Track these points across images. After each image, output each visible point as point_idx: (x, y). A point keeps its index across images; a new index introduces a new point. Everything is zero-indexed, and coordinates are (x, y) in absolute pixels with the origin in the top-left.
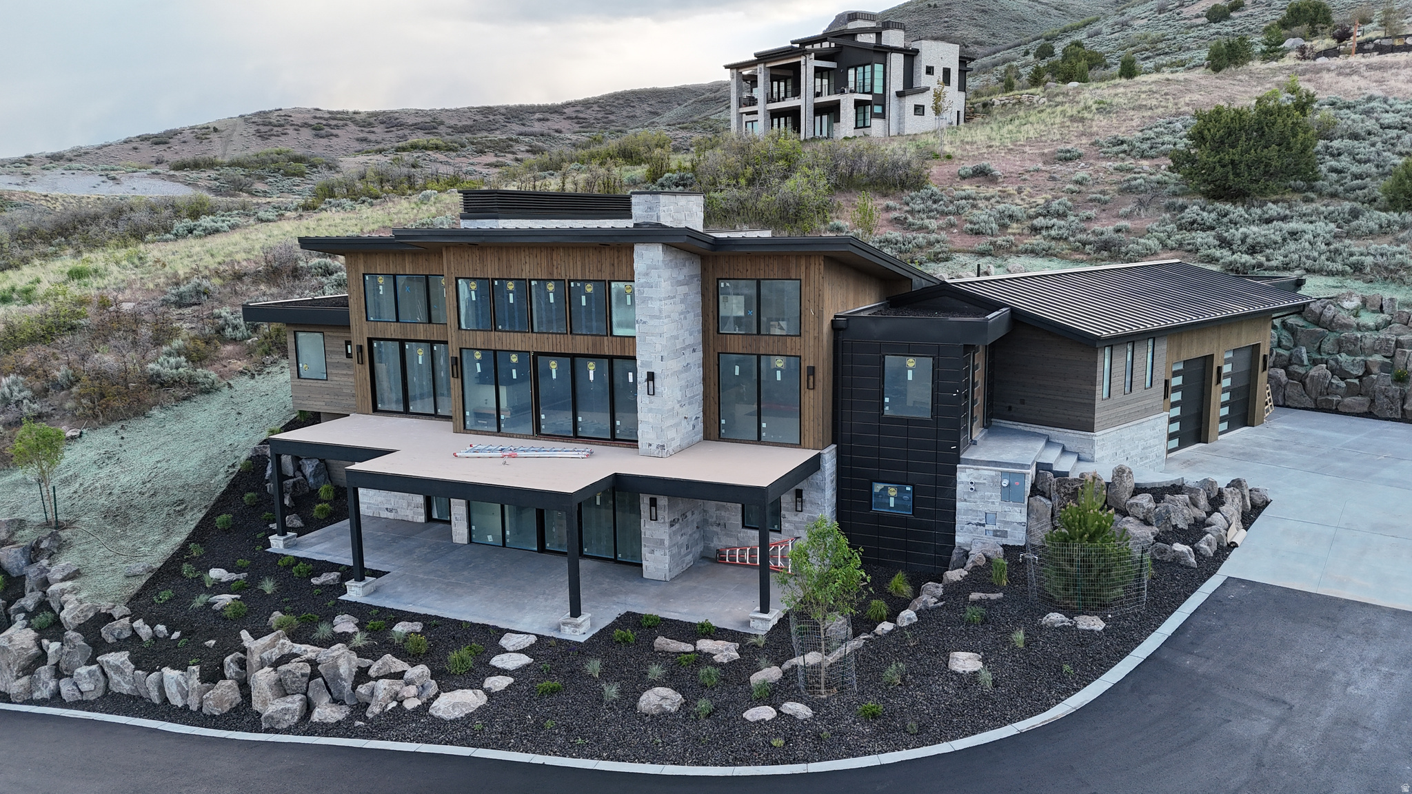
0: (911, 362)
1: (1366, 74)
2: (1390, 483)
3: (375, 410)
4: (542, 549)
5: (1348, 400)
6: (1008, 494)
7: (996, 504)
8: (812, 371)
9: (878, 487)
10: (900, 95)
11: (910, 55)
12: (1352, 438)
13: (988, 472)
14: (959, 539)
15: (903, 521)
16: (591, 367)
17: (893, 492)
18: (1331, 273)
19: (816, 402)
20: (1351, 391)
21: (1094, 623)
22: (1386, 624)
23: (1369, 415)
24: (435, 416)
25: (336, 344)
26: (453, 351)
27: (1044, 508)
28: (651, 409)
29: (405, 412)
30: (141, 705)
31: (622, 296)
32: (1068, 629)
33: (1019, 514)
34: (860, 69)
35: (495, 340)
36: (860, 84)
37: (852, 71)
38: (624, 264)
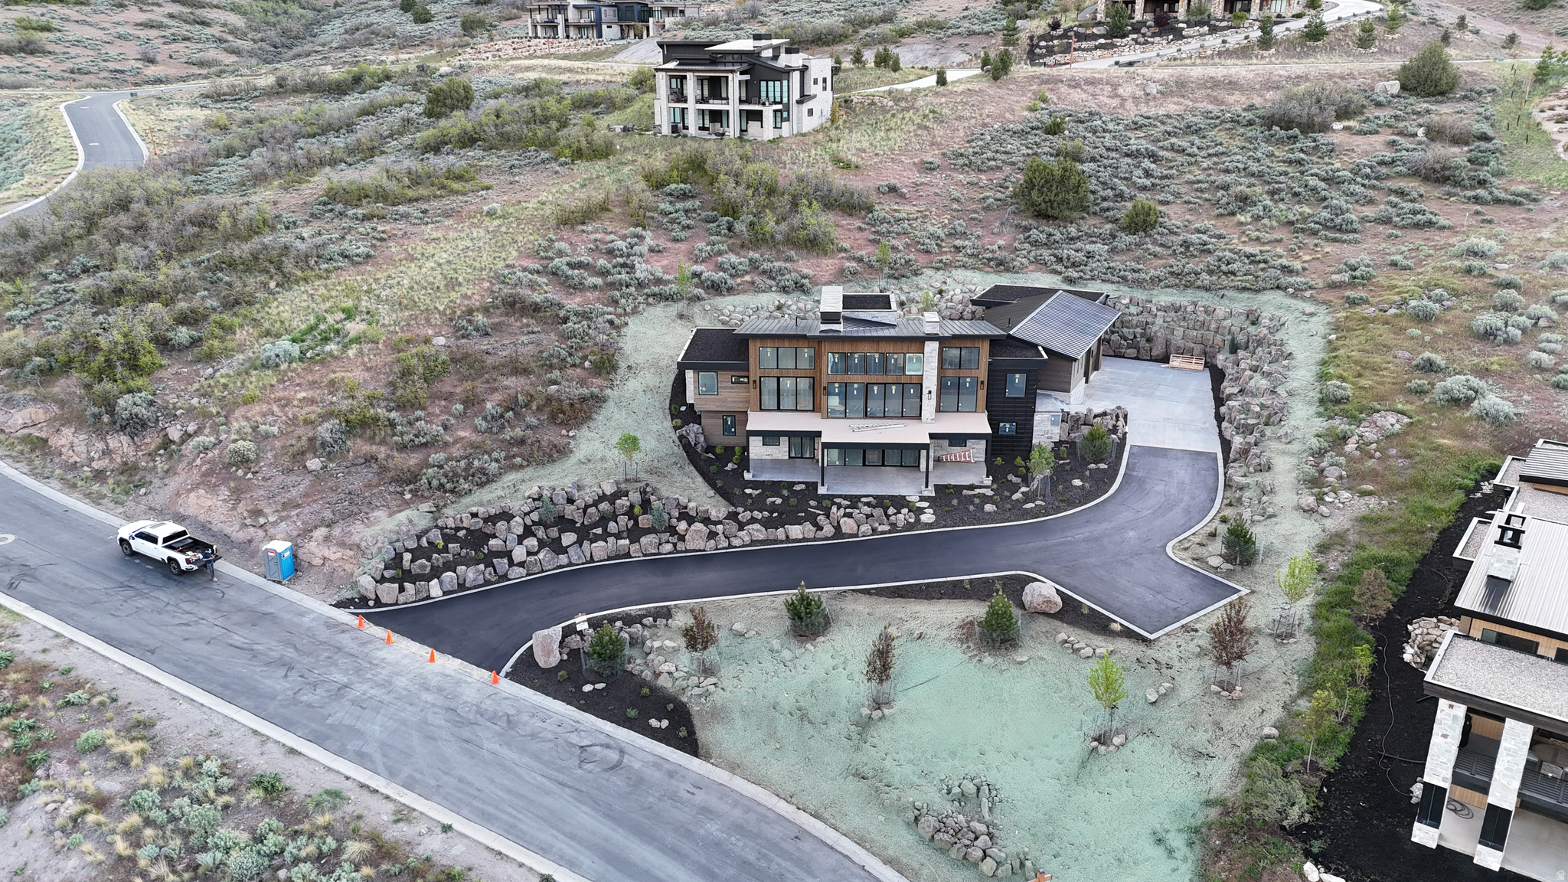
0: (1017, 376)
1: (1085, 88)
2: (1161, 398)
3: (761, 410)
4: (864, 465)
5: (1128, 351)
6: (1053, 423)
7: (1049, 427)
8: (982, 382)
9: (1002, 425)
10: (799, 102)
11: (803, 70)
12: (1137, 374)
13: (1046, 415)
14: (1035, 441)
15: (1012, 436)
16: (894, 387)
17: (1008, 426)
18: (1113, 283)
19: (982, 394)
20: (1129, 347)
21: (1102, 466)
22: (1180, 455)
23: (1137, 358)
24: (796, 410)
25: (726, 378)
26: (824, 384)
27: (1066, 426)
28: (929, 405)
29: (779, 409)
30: (776, 541)
31: (911, 359)
32: (1098, 469)
33: (1057, 430)
34: (771, 84)
35: (847, 379)
36: (771, 94)
37: (763, 84)
38: (914, 347)
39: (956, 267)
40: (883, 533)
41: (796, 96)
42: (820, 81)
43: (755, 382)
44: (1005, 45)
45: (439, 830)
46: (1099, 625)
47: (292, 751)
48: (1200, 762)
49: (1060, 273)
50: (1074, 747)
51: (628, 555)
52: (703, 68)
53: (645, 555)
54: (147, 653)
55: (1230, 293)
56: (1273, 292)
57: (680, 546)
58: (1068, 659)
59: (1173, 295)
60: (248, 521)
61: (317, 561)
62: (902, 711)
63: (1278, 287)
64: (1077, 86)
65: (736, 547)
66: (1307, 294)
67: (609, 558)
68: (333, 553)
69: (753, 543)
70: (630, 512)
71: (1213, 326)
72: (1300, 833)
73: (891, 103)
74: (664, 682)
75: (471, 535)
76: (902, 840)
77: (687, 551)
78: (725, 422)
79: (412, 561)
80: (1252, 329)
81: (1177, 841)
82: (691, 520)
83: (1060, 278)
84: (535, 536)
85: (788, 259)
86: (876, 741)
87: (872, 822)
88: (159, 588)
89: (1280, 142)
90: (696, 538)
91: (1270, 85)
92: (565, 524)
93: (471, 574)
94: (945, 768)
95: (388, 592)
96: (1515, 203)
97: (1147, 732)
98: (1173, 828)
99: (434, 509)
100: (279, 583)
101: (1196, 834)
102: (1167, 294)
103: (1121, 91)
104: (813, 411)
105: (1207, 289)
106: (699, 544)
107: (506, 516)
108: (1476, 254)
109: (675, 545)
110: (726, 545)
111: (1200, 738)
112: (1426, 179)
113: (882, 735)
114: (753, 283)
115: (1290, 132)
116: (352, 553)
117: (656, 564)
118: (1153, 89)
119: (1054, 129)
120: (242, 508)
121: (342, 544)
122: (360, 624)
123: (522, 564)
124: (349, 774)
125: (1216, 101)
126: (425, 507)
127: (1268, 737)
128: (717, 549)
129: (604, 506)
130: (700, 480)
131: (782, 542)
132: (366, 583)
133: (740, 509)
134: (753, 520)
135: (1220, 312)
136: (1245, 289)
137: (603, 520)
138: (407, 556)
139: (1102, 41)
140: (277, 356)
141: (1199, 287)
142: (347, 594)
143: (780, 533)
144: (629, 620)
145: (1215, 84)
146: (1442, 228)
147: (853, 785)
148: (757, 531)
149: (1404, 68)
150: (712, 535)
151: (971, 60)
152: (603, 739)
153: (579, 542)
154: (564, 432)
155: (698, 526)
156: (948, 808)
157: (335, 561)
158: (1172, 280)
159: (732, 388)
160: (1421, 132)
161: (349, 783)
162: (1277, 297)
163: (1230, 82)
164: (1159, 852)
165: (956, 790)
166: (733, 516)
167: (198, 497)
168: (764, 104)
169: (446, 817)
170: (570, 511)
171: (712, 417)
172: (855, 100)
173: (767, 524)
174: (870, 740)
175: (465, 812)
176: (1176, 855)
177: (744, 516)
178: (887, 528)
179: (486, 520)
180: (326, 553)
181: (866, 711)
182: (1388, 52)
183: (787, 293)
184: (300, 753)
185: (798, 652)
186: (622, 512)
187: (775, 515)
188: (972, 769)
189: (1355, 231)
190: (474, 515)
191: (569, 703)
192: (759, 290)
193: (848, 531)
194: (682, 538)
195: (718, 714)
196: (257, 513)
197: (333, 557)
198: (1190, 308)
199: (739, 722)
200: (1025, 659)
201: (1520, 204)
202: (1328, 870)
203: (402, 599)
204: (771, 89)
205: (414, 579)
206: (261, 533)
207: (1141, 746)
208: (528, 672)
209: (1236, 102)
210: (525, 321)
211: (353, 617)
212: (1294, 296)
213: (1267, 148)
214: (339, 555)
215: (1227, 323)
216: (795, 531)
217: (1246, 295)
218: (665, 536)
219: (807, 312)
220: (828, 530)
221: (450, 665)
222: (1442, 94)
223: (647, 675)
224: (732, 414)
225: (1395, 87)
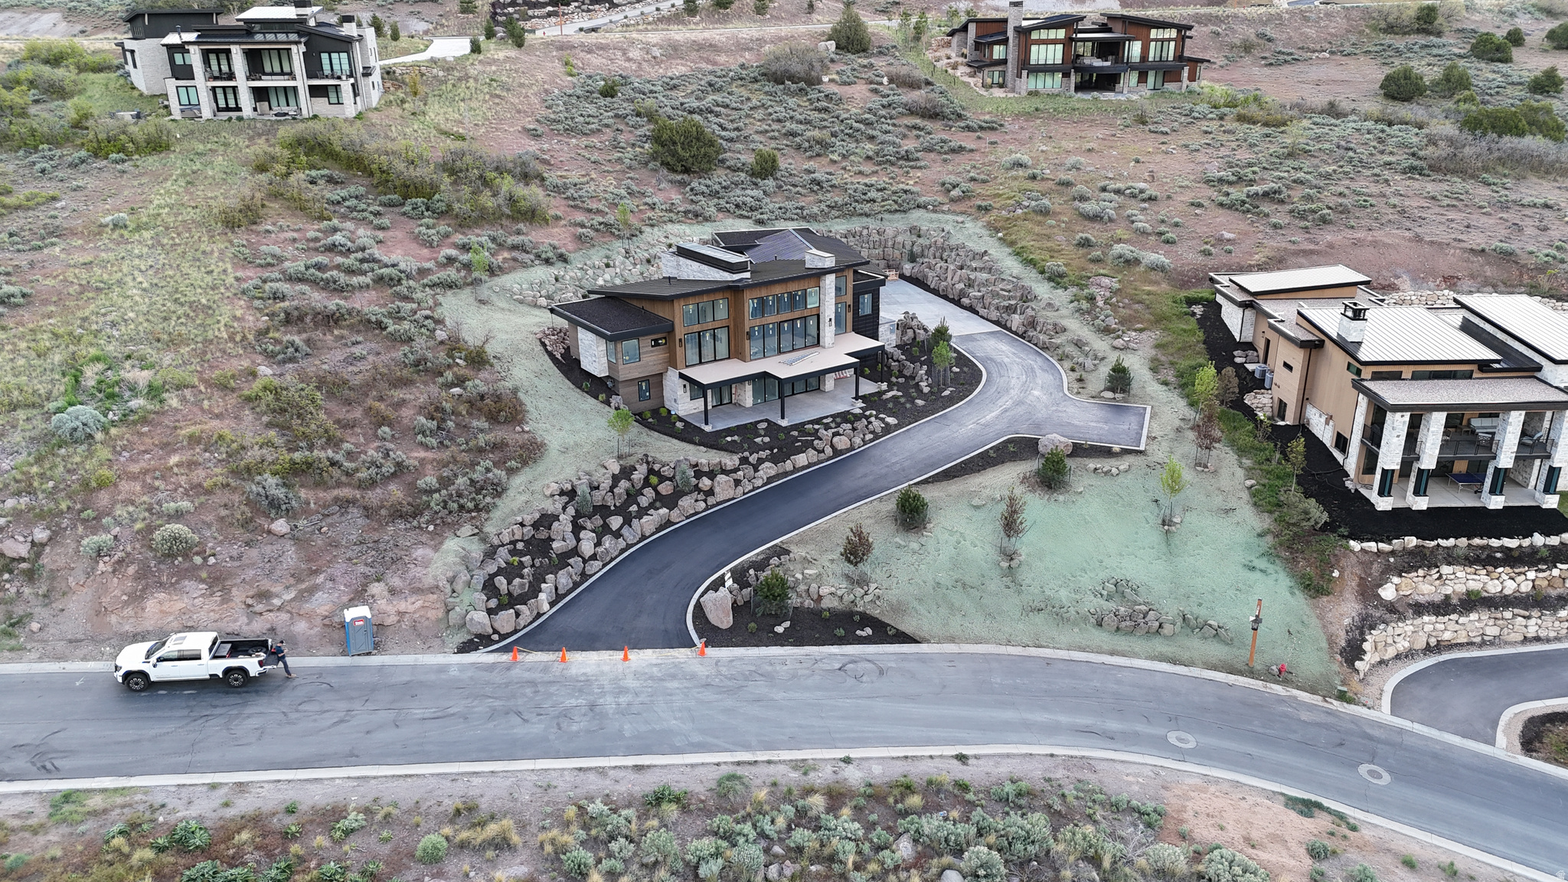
0: (866, 295)
3: (686, 366)
6: (891, 331)
7: (889, 335)
8: (850, 307)
10: (363, 75)
11: (360, 40)
13: (887, 326)
16: (799, 322)
19: (851, 315)
24: (715, 360)
25: (646, 342)
26: (747, 329)
27: (900, 332)
28: (828, 332)
29: (701, 363)
30: (786, 474)
31: (811, 293)
33: (894, 337)
34: (334, 56)
35: (764, 321)
36: (336, 67)
37: (325, 56)
38: (813, 282)
39: (665, 222)
40: (872, 440)
41: (361, 69)
43: (680, 340)
44: (462, 13)
45: (842, 764)
46: (1107, 453)
47: (638, 768)
48: (1231, 514)
49: (748, 217)
50: (1154, 537)
51: (669, 523)
53: (687, 518)
54: (352, 758)
55: (886, 216)
56: (916, 210)
57: (711, 501)
58: (1106, 482)
59: (843, 224)
60: (259, 608)
61: (392, 619)
62: (1028, 555)
63: (918, 206)
64: (590, 52)
65: (759, 488)
66: (945, 208)
67: (658, 530)
68: (410, 605)
69: (770, 480)
70: (646, 483)
71: (890, 243)
72: (1328, 528)
73: (441, 73)
74: (826, 603)
75: (531, 544)
76: (1101, 637)
77: (718, 504)
78: (640, 387)
79: (509, 583)
80: (920, 241)
81: (1262, 563)
82: (712, 475)
83: (750, 221)
84: (585, 529)
85: (519, 233)
86: (1027, 581)
87: (1075, 635)
88: (245, 704)
89: (793, 94)
90: (724, 489)
91: (742, 47)
92: (604, 511)
93: (564, 579)
94: (1086, 581)
95: (505, 620)
96: (994, 129)
97: (1187, 509)
98: (1253, 558)
99: (477, 531)
100: (369, 654)
101: (1270, 555)
102: (838, 224)
103: (631, 55)
104: (729, 358)
105: (867, 215)
106: (730, 493)
107: (546, 520)
108: (1021, 165)
109: (705, 501)
110: (750, 488)
111: (1218, 501)
112: (923, 116)
113: (1025, 576)
114: (515, 260)
115: (800, 85)
116: (435, 596)
117: (698, 524)
118: (657, 52)
119: (609, 92)
120: (238, 595)
121: (418, 591)
122: (515, 658)
123: (594, 557)
124: (716, 760)
125: (708, 61)
126: (467, 530)
127: (1252, 486)
128: (744, 494)
129: (624, 484)
130: (675, 441)
131: (792, 472)
132: (480, 618)
133: (746, 454)
134: (761, 461)
135: (890, 232)
136: (896, 211)
137: (632, 496)
138: (501, 582)
139: (550, 8)
140: (84, 424)
141: (861, 215)
142: (465, 637)
143: (788, 465)
144: (760, 565)
145: (699, 47)
146: (972, 151)
147: (1038, 619)
148: (768, 469)
149: (835, 30)
150: (737, 482)
151: (435, 28)
152: (847, 659)
153: (627, 522)
154: (518, 428)
155: (721, 478)
156: (1111, 605)
157: (415, 612)
158: (834, 213)
159: (652, 352)
160: (885, 80)
161: (723, 767)
162: (921, 212)
163: (711, 45)
164: (1258, 575)
165: (1105, 593)
166: (744, 461)
168: (339, 78)
169: (841, 754)
170: (598, 497)
171: (629, 386)
172: (398, 71)
173: (775, 460)
174: (1023, 583)
175: (840, 745)
176: (1269, 571)
177: (753, 459)
178: (871, 436)
179: (535, 525)
180: (403, 606)
181: (1005, 565)
182: (778, 18)
183: (552, 264)
184: (649, 767)
185: (923, 540)
186: (640, 485)
187: (775, 451)
188: (1103, 575)
189: (917, 159)
190: (522, 525)
191: (782, 645)
192: (525, 266)
193: (844, 447)
194: (711, 492)
195: (898, 609)
196: (264, 595)
197: (411, 608)
198: (865, 232)
199: (922, 609)
200: (1082, 489)
201: (996, 129)
202: (1362, 540)
203: (522, 622)
204: (335, 61)
205: (523, 599)
206: (284, 616)
207: (1191, 518)
208: (714, 636)
209: (729, 62)
211: (496, 655)
212: (934, 211)
214: (419, 604)
215: (900, 239)
216: (801, 459)
217: (897, 216)
218: (695, 495)
220: (829, 451)
221: (644, 658)
222: (864, 51)
223: (808, 603)
224: (646, 379)
225: (832, 45)
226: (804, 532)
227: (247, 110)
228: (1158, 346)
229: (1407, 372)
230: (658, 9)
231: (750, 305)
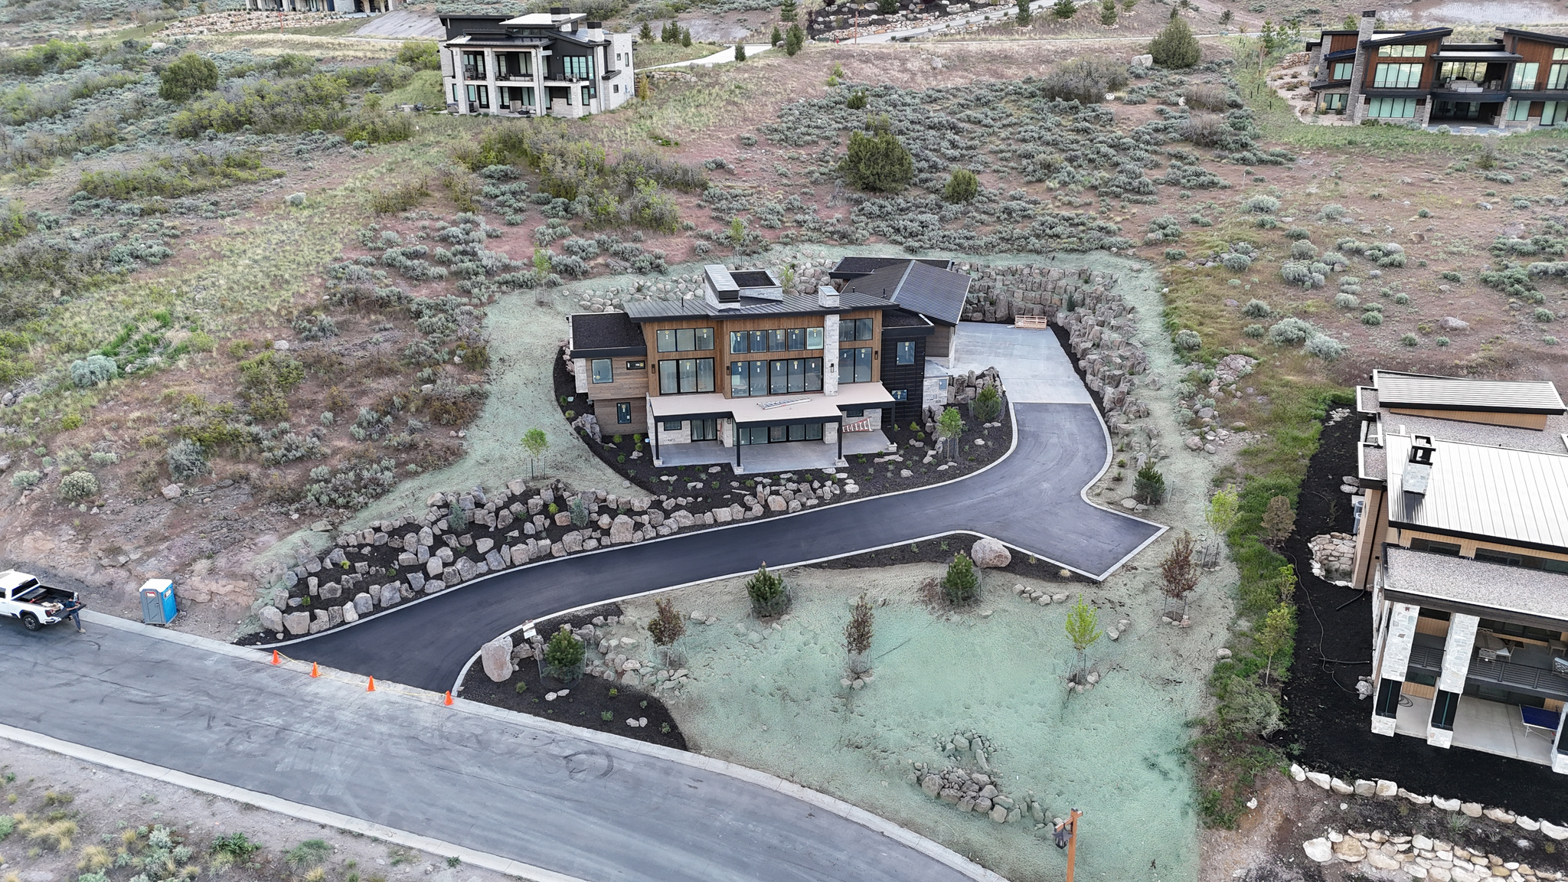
0: (907, 344)
1: (876, 63)
2: (1021, 357)
3: (661, 394)
4: (769, 442)
5: (975, 315)
6: (941, 388)
7: (937, 391)
8: (876, 352)
9: (894, 392)
10: (604, 78)
11: (607, 45)
12: (991, 336)
13: (935, 380)
14: (925, 406)
15: (904, 403)
16: (796, 363)
17: (899, 393)
18: (951, 250)
19: (877, 364)
20: (975, 311)
21: (997, 424)
22: (1059, 408)
23: (983, 321)
24: (697, 392)
25: (620, 364)
26: (727, 363)
27: (953, 389)
28: (831, 378)
29: (679, 393)
30: (704, 526)
31: (812, 333)
32: (993, 427)
33: (944, 394)
34: (575, 59)
35: (749, 357)
36: (576, 70)
37: (567, 60)
38: (814, 321)
39: (803, 242)
40: (812, 507)
41: (601, 72)
42: (623, 56)
43: (653, 366)
44: (784, 20)
45: (445, 865)
46: (1050, 573)
47: (248, 807)
48: (1170, 688)
49: (901, 244)
50: (1051, 689)
51: (550, 555)
52: (498, 43)
53: (569, 554)
54: (33, 722)
55: (1060, 255)
56: (1098, 252)
57: (605, 541)
58: (1029, 608)
59: (1007, 259)
60: (105, 562)
61: (203, 597)
62: (881, 678)
63: (1102, 247)
64: (867, 61)
65: (664, 536)
66: (1130, 252)
67: (531, 561)
68: (222, 587)
69: (681, 530)
70: (545, 510)
71: (1050, 287)
72: (1277, 739)
73: (694, 79)
74: (629, 680)
75: (377, 551)
76: (911, 801)
77: (612, 545)
78: (619, 409)
79: (320, 585)
80: (1086, 287)
81: (1169, 763)
82: (613, 514)
83: (901, 248)
84: (448, 545)
85: (636, 240)
86: (862, 710)
87: (878, 788)
88: (17, 647)
89: (1063, 112)
90: (622, 532)
91: (1041, 59)
92: (478, 530)
93: (388, 593)
94: (935, 727)
95: (298, 622)
96: (1276, 163)
97: (1116, 668)
98: (1161, 752)
99: (330, 527)
100: (162, 626)
101: (1185, 754)
102: (1001, 259)
103: (909, 65)
104: (714, 392)
105: (1038, 252)
106: (626, 536)
107: (413, 527)
108: (1262, 209)
109: (599, 540)
110: (654, 535)
111: (1164, 667)
112: (1197, 144)
113: (866, 702)
114: (607, 265)
115: (1072, 103)
116: (246, 584)
117: (582, 562)
118: (939, 63)
119: (857, 104)
120: (94, 546)
121: (232, 576)
122: (276, 660)
123: (439, 577)
124: (323, 821)
125: (995, 74)
126: (320, 525)
127: (1223, 658)
128: (644, 540)
129: (517, 507)
130: (610, 471)
131: (711, 526)
132: (271, 615)
133: (663, 497)
134: (678, 507)
135: (1055, 273)
136: (1073, 250)
137: (518, 521)
138: (313, 582)
139: (875, 17)
140: (92, 373)
141: (1031, 251)
142: (250, 630)
143: (708, 518)
144: (578, 622)
145: (992, 58)
146: (1224, 187)
147: (849, 756)
148: (684, 518)
149: (1155, 43)
150: (638, 526)
151: (752, 36)
152: (584, 746)
153: (497, 547)
154: (453, 433)
155: (622, 518)
156: (947, 764)
157: (225, 595)
158: (1004, 246)
159: (627, 374)
160: (1181, 101)
161: (326, 831)
162: (1102, 255)
163: (1006, 57)
164: (1153, 776)
165: (950, 746)
166: (657, 505)
167: (35, 540)
168: (571, 80)
169: (450, 851)
170: (480, 516)
171: (606, 406)
172: (656, 76)
173: (693, 509)
174: (857, 710)
175: (467, 842)
176: (1171, 775)
177: (669, 503)
178: (816, 502)
179: (391, 534)
180: (214, 587)
181: (846, 682)
182: (1127, 28)
183: (644, 274)
184: (258, 808)
185: (766, 633)
186: (536, 511)
187: (700, 499)
188: (961, 724)
189: (1151, 193)
190: (377, 530)
191: (537, 715)
192: (614, 273)
193: (778, 509)
194: (606, 532)
195: (696, 705)
196: (114, 551)
197: (222, 591)
198: (1026, 271)
199: (721, 711)
200: (989, 612)
201: (1280, 163)
202: (1312, 769)
203: (315, 627)
204: (575, 65)
205: (325, 605)
206: (123, 573)
207: (1114, 680)
208: (479, 687)
209: (1015, 75)
210: (373, 317)
211: (264, 654)
212: (1118, 255)
213: (1052, 119)
214: (230, 588)
215: (1062, 283)
216: (724, 514)
217: (1074, 256)
218: (588, 532)
219: (667, 292)
220: (758, 510)
221: (391, 692)
222: (1188, 66)
223: (609, 675)
224: (627, 401)
225: (1148, 60)
226: (653, 595)
227: (494, 108)
228: (1244, 453)
229: (1468, 548)
230: (987, 18)
231: (733, 338)
